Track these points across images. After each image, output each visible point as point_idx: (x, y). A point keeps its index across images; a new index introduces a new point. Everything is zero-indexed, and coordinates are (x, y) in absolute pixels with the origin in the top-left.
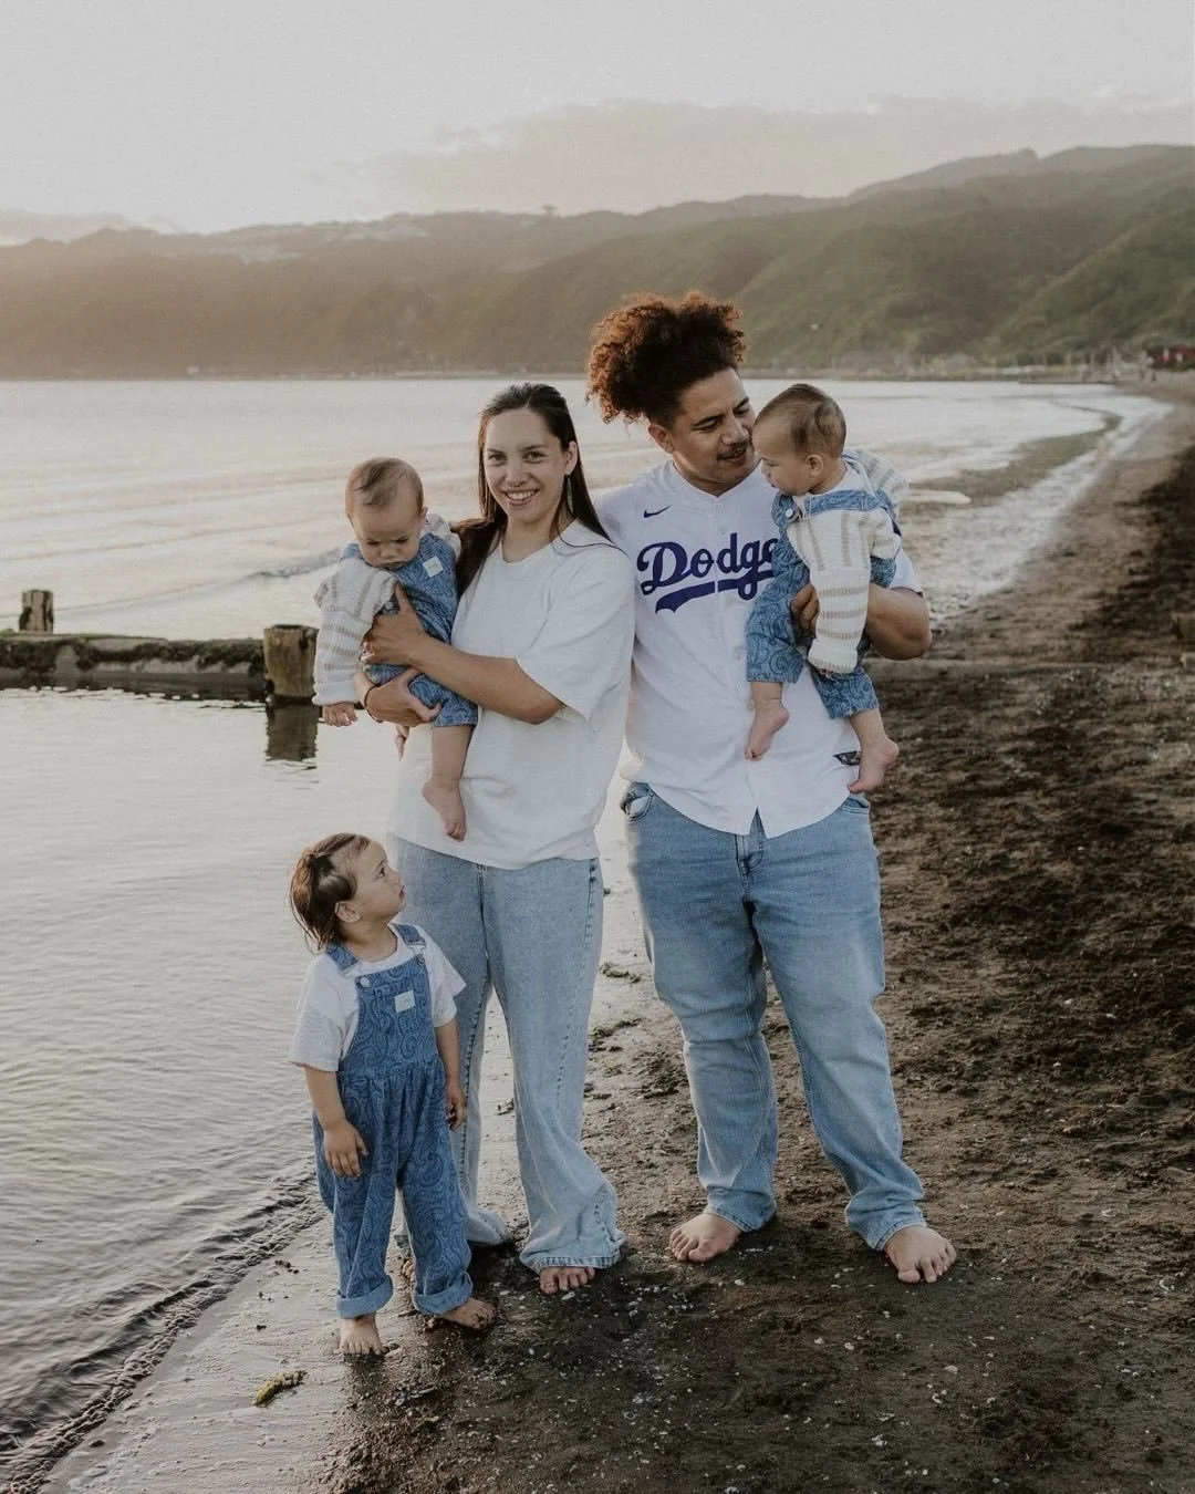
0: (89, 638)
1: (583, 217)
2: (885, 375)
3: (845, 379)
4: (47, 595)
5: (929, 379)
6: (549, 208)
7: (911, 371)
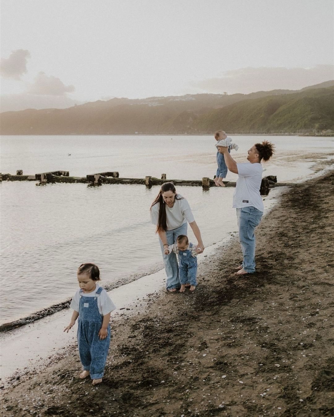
0: (175, 180)
1: (234, 95)
2: (310, 135)
3: (300, 135)
4: (165, 175)
5: (321, 136)
6: (225, 93)
7: (317, 134)
